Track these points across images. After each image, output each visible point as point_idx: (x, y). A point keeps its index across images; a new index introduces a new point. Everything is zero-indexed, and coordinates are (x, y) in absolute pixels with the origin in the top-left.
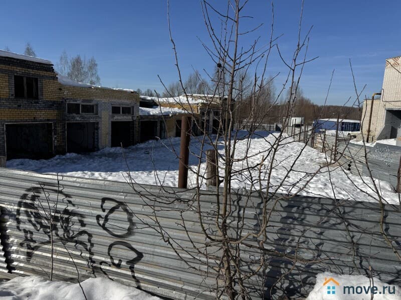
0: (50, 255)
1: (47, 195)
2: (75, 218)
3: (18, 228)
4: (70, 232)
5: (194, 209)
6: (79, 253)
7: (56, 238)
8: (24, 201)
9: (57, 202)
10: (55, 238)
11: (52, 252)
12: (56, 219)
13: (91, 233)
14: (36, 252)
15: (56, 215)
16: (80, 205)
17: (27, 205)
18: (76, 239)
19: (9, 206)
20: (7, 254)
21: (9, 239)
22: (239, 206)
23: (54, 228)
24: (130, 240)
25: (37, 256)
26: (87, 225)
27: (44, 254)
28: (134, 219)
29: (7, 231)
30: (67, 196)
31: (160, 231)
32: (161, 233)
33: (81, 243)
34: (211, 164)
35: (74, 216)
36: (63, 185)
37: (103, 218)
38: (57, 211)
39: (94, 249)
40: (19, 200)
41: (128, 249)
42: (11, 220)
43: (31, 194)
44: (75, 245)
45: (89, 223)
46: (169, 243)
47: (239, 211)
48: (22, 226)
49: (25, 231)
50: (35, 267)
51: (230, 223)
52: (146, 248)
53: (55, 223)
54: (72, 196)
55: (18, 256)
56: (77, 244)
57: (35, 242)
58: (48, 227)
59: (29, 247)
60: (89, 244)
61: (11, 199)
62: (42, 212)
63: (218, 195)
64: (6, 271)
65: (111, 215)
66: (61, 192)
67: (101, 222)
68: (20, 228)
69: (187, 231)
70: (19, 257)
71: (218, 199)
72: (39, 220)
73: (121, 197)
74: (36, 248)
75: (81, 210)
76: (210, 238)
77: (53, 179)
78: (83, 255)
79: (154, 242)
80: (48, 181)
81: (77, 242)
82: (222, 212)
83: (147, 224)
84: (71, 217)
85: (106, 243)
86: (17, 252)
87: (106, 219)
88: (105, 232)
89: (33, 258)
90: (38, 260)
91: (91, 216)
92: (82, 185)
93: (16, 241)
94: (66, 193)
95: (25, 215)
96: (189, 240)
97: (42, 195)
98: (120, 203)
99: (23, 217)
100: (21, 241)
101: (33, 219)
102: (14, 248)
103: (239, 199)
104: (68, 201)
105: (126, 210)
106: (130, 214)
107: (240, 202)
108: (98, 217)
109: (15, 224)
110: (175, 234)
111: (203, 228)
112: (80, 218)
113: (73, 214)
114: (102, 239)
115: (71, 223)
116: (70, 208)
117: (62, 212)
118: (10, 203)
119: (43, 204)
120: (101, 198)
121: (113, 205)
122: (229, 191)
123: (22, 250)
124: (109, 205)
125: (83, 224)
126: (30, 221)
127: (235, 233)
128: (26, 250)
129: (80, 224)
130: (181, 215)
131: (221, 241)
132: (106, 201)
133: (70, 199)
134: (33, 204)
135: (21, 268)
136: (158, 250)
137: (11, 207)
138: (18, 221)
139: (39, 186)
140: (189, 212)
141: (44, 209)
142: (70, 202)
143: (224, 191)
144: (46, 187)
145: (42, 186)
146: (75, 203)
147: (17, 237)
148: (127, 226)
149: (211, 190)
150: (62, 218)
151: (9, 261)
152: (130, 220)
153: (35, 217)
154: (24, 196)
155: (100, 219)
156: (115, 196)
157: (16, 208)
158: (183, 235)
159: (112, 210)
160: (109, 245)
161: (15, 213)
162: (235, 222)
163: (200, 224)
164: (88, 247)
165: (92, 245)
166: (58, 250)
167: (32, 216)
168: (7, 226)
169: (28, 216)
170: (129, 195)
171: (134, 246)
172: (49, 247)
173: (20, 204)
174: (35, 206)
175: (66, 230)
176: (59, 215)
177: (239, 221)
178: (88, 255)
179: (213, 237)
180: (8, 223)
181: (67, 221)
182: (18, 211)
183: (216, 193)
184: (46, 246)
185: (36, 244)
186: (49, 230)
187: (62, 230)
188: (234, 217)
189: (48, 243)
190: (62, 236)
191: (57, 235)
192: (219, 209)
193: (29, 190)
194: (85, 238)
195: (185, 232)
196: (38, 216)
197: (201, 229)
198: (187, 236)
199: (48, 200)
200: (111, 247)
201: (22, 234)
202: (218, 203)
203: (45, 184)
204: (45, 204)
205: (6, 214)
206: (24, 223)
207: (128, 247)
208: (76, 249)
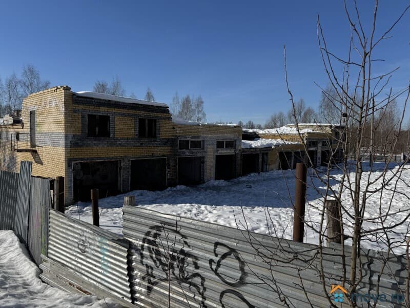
0: (167, 293)
1: (167, 234)
2: (190, 259)
3: (142, 262)
4: (185, 272)
6: (192, 295)
7: (174, 276)
8: (148, 238)
9: (175, 241)
10: (172, 276)
11: (170, 290)
12: (173, 258)
13: (204, 276)
14: (155, 288)
15: (174, 254)
16: (194, 247)
17: (149, 242)
18: (190, 280)
19: (135, 241)
20: (132, 285)
21: (133, 271)
22: (371, 271)
23: (172, 266)
24: (242, 289)
25: (156, 291)
26: (200, 268)
27: (162, 291)
28: (246, 268)
29: (133, 264)
30: (184, 236)
33: (195, 285)
35: (189, 257)
36: (180, 226)
37: (215, 263)
38: (174, 251)
39: (207, 293)
40: (143, 236)
41: (239, 299)
42: (136, 254)
43: (154, 231)
44: (189, 287)
45: (203, 266)
46: (286, 303)
47: (371, 276)
48: (144, 260)
49: (147, 266)
50: (153, 302)
51: (359, 289)
52: (259, 302)
53: (172, 262)
54: (188, 238)
55: (140, 288)
56: (191, 285)
57: (154, 277)
58: (167, 265)
59: (149, 282)
60: (201, 287)
61: (138, 235)
62: (162, 250)
63: (344, 257)
64: (130, 301)
65: (224, 261)
66: (178, 232)
67: (214, 267)
68: (144, 263)
69: (305, 292)
70: (141, 290)
71: (344, 261)
72: (159, 257)
73: (233, 244)
74: (155, 284)
75: (195, 252)
77: (172, 219)
78: (196, 297)
79: (268, 297)
80: (168, 221)
81: (190, 284)
84: (186, 258)
85: (218, 289)
86: (140, 285)
87: (219, 265)
88: (217, 277)
89: (153, 293)
90: (156, 295)
91: (205, 259)
92: (197, 228)
93: (139, 274)
94: (182, 234)
95: (148, 251)
96: (307, 301)
97: (163, 234)
98: (233, 250)
99: (146, 253)
100: (143, 275)
101: (154, 256)
102: (137, 280)
103: (370, 263)
104: (184, 241)
105: (238, 258)
106: (242, 263)
107: (371, 265)
108: (211, 261)
109: (139, 258)
111: (327, 293)
112: (194, 260)
113: (189, 255)
114: (214, 285)
115: (186, 263)
116: (186, 249)
117: (178, 252)
118: (137, 238)
119: (163, 242)
120: (214, 242)
121: (225, 250)
122: (359, 251)
123: (144, 283)
124: (222, 250)
125: (197, 267)
126: (152, 257)
128: (147, 284)
129: (194, 266)
132: (218, 246)
133: (186, 240)
134: (155, 242)
135: (142, 301)
136: (271, 306)
137: (137, 242)
138: (142, 256)
139: (160, 225)
141: (164, 247)
142: (186, 243)
143: (352, 251)
144: (166, 226)
145: (163, 225)
146: (191, 245)
147: (140, 270)
148: (238, 275)
150: (178, 258)
151: (133, 292)
152: (242, 269)
153: (156, 254)
154: (148, 234)
155: (213, 263)
156: (227, 242)
157: (141, 243)
159: (224, 256)
160: (221, 292)
161: (140, 248)
162: (366, 290)
164: (201, 291)
165: (205, 289)
166: (175, 289)
167: (153, 252)
168: (133, 259)
169: (150, 252)
170: (240, 242)
171: (246, 297)
172: (166, 284)
173: (144, 240)
174: (157, 243)
175: (182, 270)
176: (176, 254)
177: (370, 289)
178: (201, 299)
180: (134, 257)
181: (183, 261)
182: (142, 246)
183: (342, 254)
184: (163, 283)
185: (155, 280)
186: (167, 268)
187: (178, 269)
188: (364, 283)
189: (165, 280)
190: (178, 276)
191: (174, 274)
193: (152, 228)
194: (198, 280)
196: (158, 253)
197: (324, 292)
198: (305, 297)
199: (167, 239)
200: (222, 294)
201: (144, 268)
202: (344, 264)
203: (165, 223)
204: (164, 242)
205: (133, 249)
206: (147, 258)
207: (239, 297)
208: (190, 290)
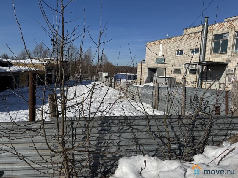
5: (42, 134)
22: (73, 128)
31: (16, 153)
32: (17, 154)
34: (52, 103)
46: (24, 160)
47: (73, 131)
51: (67, 139)
52: (6, 167)
63: (58, 123)
69: (37, 150)
71: (58, 126)
76: (53, 151)
79: (12, 162)
82: (61, 134)
83: (5, 150)
96: (39, 155)
107: (73, 125)
110: (28, 153)
111: (48, 146)
122: (65, 119)
127: (71, 145)
130: (32, 140)
131: (61, 152)
136: (16, 166)
140: (38, 137)
143: (62, 120)
149: (53, 120)
158: (35, 152)
162: (71, 138)
163: (46, 144)
177: (73, 137)
179: (56, 150)
183: (57, 122)
188: (70, 135)
192: (59, 131)
195: (36, 151)
197: (47, 147)
198: (37, 153)
202: (58, 128)
